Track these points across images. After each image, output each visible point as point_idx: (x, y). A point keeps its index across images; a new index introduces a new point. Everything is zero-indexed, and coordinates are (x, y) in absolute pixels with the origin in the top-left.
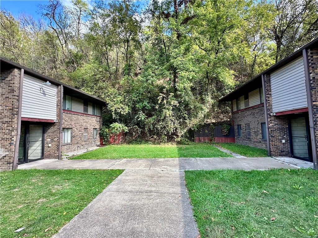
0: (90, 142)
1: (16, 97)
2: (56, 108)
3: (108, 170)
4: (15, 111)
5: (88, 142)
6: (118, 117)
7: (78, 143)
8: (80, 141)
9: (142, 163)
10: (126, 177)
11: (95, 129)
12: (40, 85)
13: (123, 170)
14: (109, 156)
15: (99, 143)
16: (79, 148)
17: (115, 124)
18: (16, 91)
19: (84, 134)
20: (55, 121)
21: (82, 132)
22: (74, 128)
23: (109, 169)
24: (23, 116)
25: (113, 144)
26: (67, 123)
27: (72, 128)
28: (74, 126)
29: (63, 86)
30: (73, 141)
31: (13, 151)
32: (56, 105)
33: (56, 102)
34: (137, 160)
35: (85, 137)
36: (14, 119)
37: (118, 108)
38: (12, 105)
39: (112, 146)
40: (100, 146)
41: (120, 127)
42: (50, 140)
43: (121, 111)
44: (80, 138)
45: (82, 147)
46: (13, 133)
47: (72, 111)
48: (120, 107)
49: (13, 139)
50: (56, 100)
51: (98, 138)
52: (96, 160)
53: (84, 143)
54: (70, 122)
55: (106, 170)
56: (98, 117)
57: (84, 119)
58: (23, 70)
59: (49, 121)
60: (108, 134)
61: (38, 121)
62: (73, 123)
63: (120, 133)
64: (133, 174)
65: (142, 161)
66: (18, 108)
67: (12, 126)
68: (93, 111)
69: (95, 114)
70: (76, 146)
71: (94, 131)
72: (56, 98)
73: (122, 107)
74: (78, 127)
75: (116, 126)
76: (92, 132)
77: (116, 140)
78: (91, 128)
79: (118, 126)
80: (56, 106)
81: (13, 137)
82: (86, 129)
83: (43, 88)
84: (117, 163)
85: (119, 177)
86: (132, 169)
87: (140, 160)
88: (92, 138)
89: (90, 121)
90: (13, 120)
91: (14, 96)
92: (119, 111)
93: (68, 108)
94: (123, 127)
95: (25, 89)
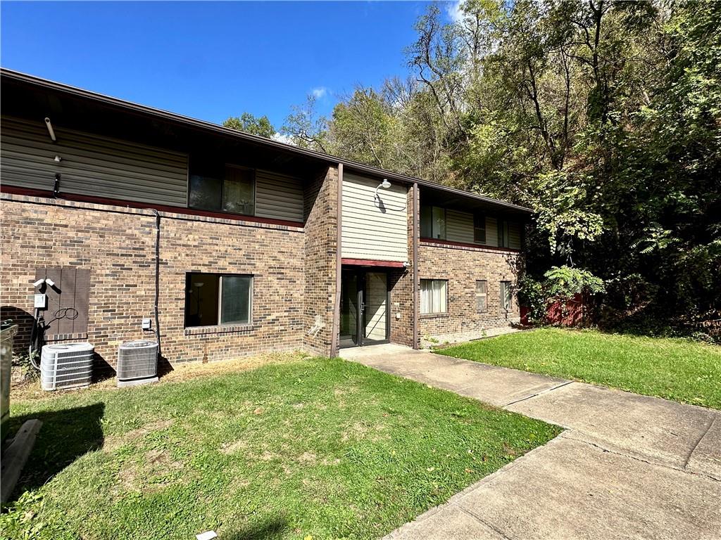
0: (494, 314)
1: (333, 221)
2: (406, 237)
3: (506, 411)
4: (332, 247)
5: (487, 314)
6: (570, 250)
7: (461, 315)
8: (467, 312)
9: (647, 417)
10: (558, 467)
11: (506, 282)
12: (374, 189)
13: (556, 431)
14: (528, 362)
15: (517, 320)
16: (465, 327)
17: (559, 270)
18: (332, 209)
19: (478, 295)
20: (405, 264)
21: (472, 290)
22: (452, 281)
23: (511, 409)
24: (344, 255)
25: (556, 326)
26: (435, 268)
27: (447, 280)
28: (452, 275)
29: (418, 185)
30: (451, 310)
31: (330, 322)
32: (406, 228)
33: (406, 223)
34: (628, 398)
35: (480, 301)
36: (331, 261)
37: (567, 224)
38: (328, 235)
39: (553, 329)
40: (519, 328)
41: (574, 279)
42: (398, 304)
43: (577, 232)
44: (468, 304)
45: (472, 325)
46: (330, 289)
47: (448, 240)
48: (574, 220)
49: (330, 299)
50: (406, 219)
51: (513, 305)
52: (488, 368)
53: (477, 316)
54: (443, 266)
55: (499, 409)
56: (511, 253)
57: (477, 258)
58: (341, 166)
59: (394, 265)
60: (541, 297)
61: (373, 265)
62: (449, 269)
63: (576, 295)
64: (593, 463)
65: (647, 407)
66: (335, 241)
67: (328, 275)
68: (499, 238)
69: (506, 246)
70: (458, 321)
71: (502, 288)
72: (406, 215)
73: (581, 218)
74: (462, 277)
75: (563, 276)
76: (498, 289)
77: (565, 314)
78: (494, 280)
79: (570, 277)
80: (406, 232)
81: (331, 296)
82: (481, 282)
83: (380, 196)
84: (547, 392)
85: (531, 457)
86: (595, 434)
87: (640, 399)
88: (498, 304)
89: (492, 263)
90: (331, 264)
91: (330, 217)
92: (570, 231)
93: (439, 236)
94: (585, 278)
95: (346, 202)
